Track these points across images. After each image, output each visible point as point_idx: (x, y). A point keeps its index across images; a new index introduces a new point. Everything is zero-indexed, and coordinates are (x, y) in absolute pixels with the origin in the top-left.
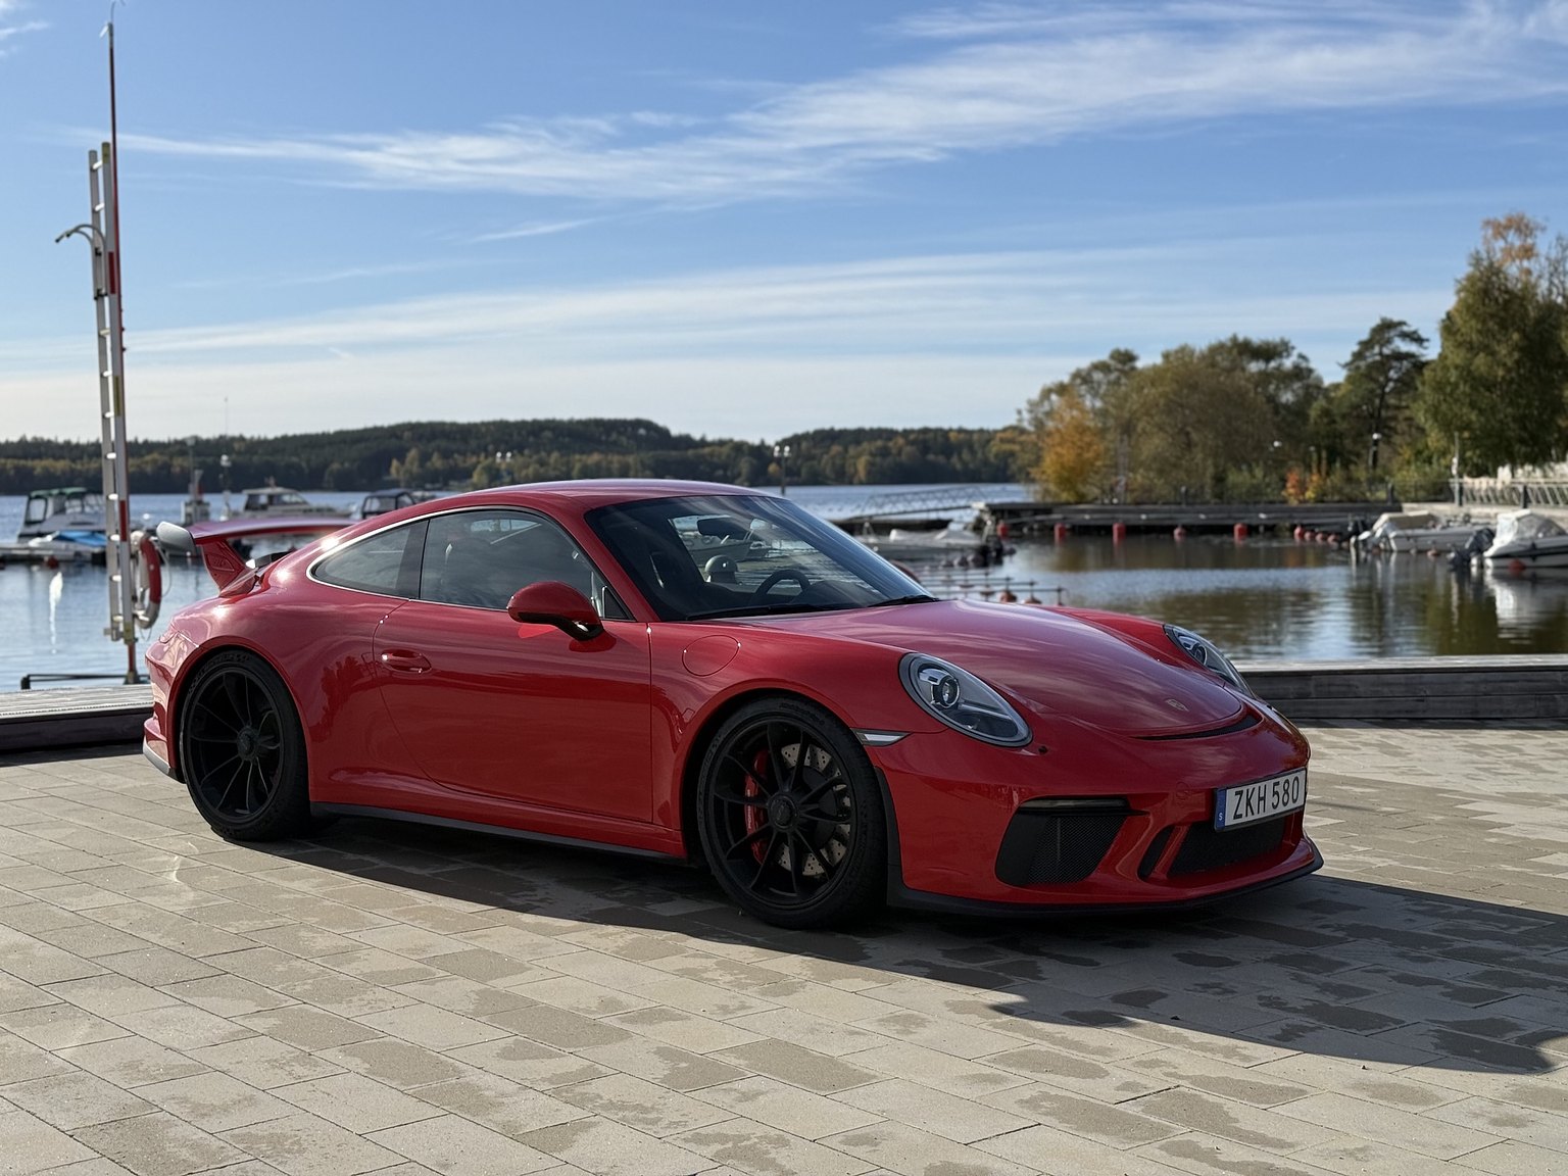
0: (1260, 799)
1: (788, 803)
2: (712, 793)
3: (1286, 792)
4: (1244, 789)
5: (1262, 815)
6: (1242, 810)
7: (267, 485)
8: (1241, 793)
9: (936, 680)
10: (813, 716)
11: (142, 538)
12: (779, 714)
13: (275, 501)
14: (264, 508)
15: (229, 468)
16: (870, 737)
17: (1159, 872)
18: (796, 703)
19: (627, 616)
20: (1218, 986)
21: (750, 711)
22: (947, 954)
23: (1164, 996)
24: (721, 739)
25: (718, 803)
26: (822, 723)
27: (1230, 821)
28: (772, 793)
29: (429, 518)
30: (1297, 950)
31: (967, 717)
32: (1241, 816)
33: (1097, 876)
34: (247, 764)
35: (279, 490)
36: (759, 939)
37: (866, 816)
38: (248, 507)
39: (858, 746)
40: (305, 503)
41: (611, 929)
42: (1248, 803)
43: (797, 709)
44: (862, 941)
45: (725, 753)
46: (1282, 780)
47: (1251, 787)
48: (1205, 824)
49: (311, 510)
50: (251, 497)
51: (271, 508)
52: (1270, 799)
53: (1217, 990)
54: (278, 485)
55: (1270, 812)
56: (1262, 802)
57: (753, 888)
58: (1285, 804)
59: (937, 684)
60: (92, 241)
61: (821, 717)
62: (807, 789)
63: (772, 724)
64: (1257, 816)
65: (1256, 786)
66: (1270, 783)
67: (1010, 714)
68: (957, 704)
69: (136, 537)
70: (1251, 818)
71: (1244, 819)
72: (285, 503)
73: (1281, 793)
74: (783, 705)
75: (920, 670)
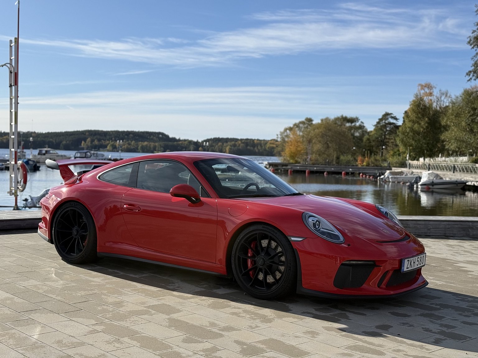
0: (414, 263)
1: (263, 259)
2: (237, 254)
3: (421, 260)
4: (410, 259)
6: (409, 266)
7: (46, 148)
8: (409, 261)
9: (314, 221)
10: (273, 231)
11: (21, 163)
12: (262, 230)
13: (48, 152)
14: (44, 154)
15: (32, 142)
16: (293, 239)
17: (383, 286)
18: (267, 227)
19: (208, 196)
20: (407, 324)
21: (252, 228)
22: (316, 310)
23: (392, 327)
24: (241, 237)
25: (239, 258)
26: (276, 233)
27: (405, 269)
28: (258, 255)
29: (140, 162)
30: (427, 312)
31: (323, 233)
32: (408, 268)
33: (365, 286)
34: (75, 239)
35: (49, 149)
36: (254, 303)
37: (290, 264)
38: (39, 154)
39: (289, 241)
40: (57, 153)
41: (204, 298)
42: (411, 264)
44: (287, 305)
45: (242, 242)
46: (420, 257)
47: (411, 259)
48: (398, 270)
49: (59, 156)
50: (40, 151)
51: (46, 155)
52: (417, 263)
53: (408, 325)
54: (49, 147)
55: (416, 267)
57: (250, 286)
58: (420, 264)
59: (315, 222)
60: (9, 68)
61: (276, 231)
62: (269, 255)
63: (259, 233)
64: (413, 268)
65: (413, 259)
66: (417, 258)
67: (337, 233)
68: (320, 229)
69: (19, 163)
70: (411, 268)
71: (409, 269)
72: (51, 153)
73: (419, 261)
74: (263, 227)
75: (309, 217)
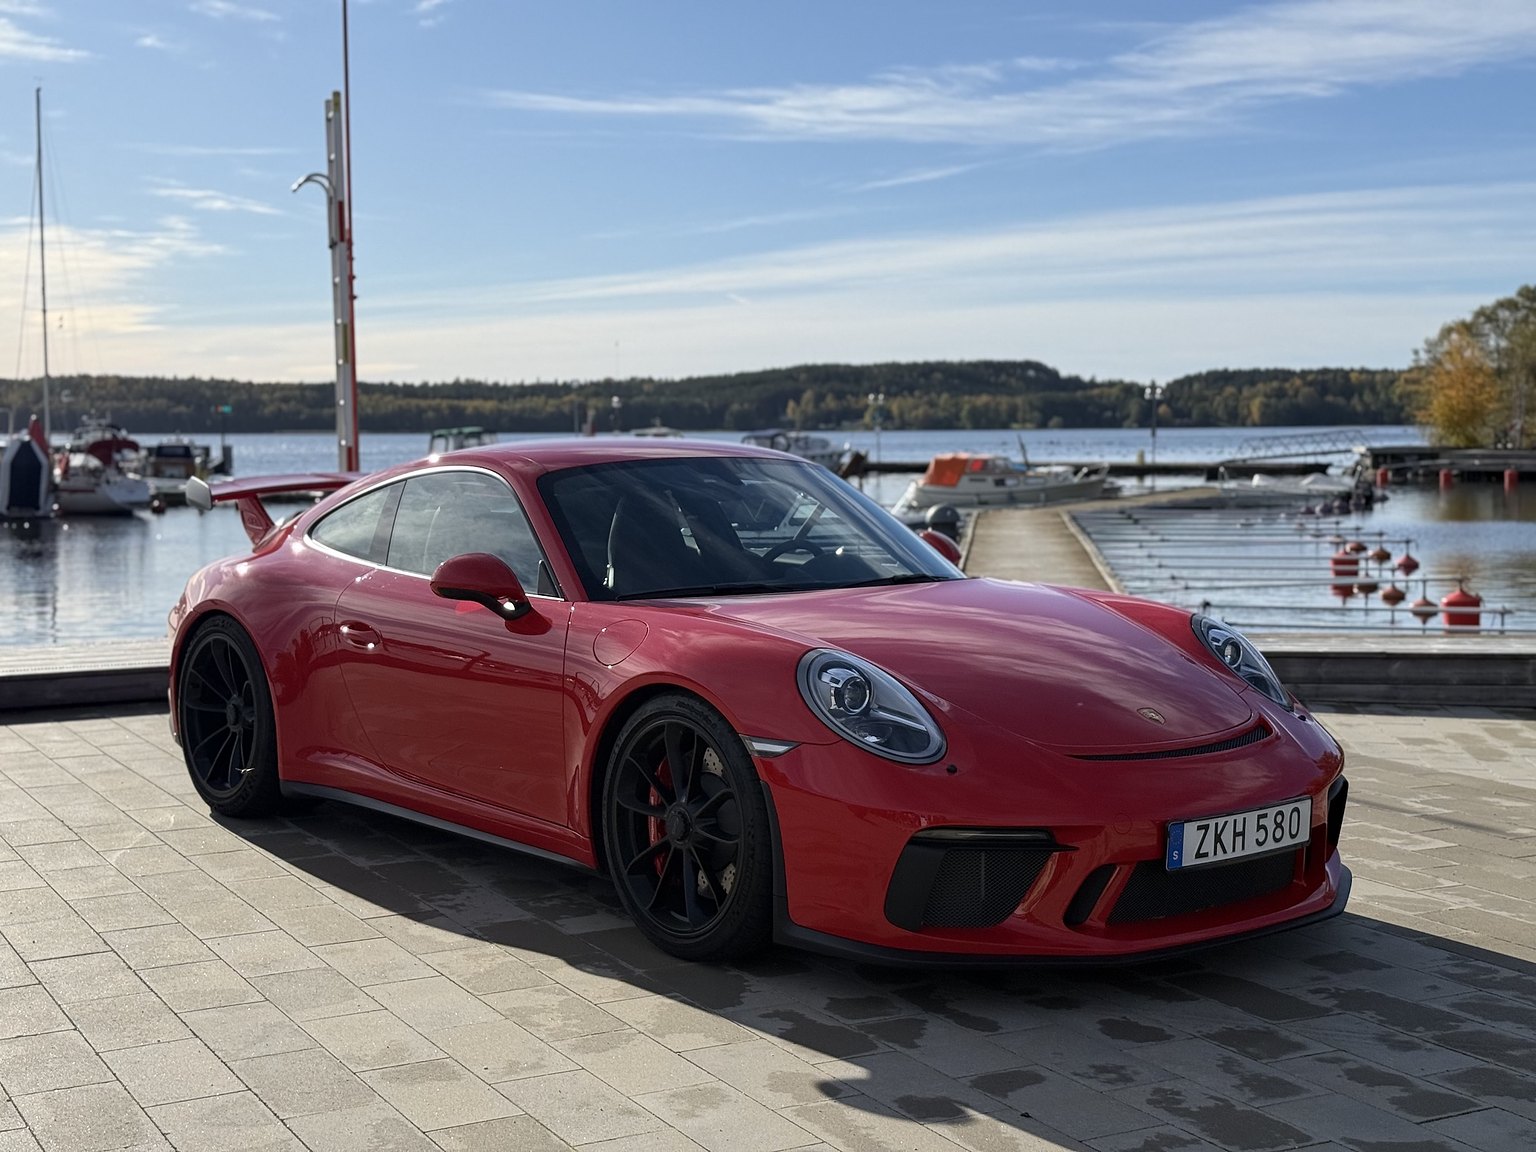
0: (1236, 834)
1: (683, 816)
2: (616, 799)
3: (1279, 825)
4: (1212, 823)
5: (1239, 853)
6: (1208, 847)
8: (1206, 827)
9: (837, 682)
16: (758, 746)
17: (1095, 918)
18: (692, 702)
19: (556, 590)
20: (1117, 1069)
21: (650, 708)
22: (834, 1005)
23: (1037, 1079)
24: (623, 739)
25: (622, 811)
26: (714, 726)
27: (1189, 860)
28: (670, 803)
29: (406, 480)
30: (1256, 1023)
32: (1206, 855)
33: (1012, 921)
34: (234, 734)
42: (1218, 839)
43: (692, 709)
45: (627, 755)
46: (1272, 812)
47: (1221, 821)
48: (1152, 864)
52: (1252, 834)
53: (1113, 1076)
54: (663, 425)
55: (1252, 849)
56: (1239, 839)
57: (650, 909)
58: (1277, 840)
59: (839, 686)
60: (327, 191)
63: (670, 724)
64: (1230, 855)
65: (1231, 819)
66: (1252, 816)
67: (926, 725)
70: (1221, 856)
73: (1271, 827)
74: (680, 704)
75: (825, 668)
